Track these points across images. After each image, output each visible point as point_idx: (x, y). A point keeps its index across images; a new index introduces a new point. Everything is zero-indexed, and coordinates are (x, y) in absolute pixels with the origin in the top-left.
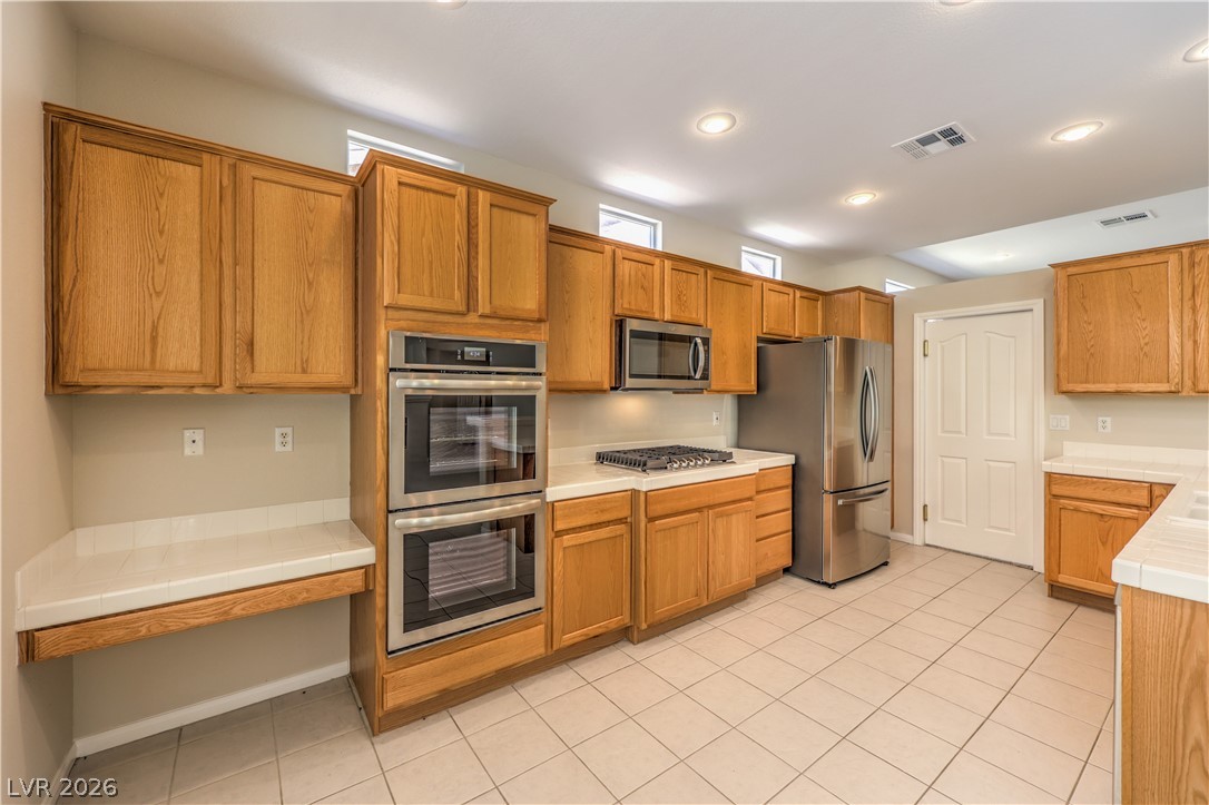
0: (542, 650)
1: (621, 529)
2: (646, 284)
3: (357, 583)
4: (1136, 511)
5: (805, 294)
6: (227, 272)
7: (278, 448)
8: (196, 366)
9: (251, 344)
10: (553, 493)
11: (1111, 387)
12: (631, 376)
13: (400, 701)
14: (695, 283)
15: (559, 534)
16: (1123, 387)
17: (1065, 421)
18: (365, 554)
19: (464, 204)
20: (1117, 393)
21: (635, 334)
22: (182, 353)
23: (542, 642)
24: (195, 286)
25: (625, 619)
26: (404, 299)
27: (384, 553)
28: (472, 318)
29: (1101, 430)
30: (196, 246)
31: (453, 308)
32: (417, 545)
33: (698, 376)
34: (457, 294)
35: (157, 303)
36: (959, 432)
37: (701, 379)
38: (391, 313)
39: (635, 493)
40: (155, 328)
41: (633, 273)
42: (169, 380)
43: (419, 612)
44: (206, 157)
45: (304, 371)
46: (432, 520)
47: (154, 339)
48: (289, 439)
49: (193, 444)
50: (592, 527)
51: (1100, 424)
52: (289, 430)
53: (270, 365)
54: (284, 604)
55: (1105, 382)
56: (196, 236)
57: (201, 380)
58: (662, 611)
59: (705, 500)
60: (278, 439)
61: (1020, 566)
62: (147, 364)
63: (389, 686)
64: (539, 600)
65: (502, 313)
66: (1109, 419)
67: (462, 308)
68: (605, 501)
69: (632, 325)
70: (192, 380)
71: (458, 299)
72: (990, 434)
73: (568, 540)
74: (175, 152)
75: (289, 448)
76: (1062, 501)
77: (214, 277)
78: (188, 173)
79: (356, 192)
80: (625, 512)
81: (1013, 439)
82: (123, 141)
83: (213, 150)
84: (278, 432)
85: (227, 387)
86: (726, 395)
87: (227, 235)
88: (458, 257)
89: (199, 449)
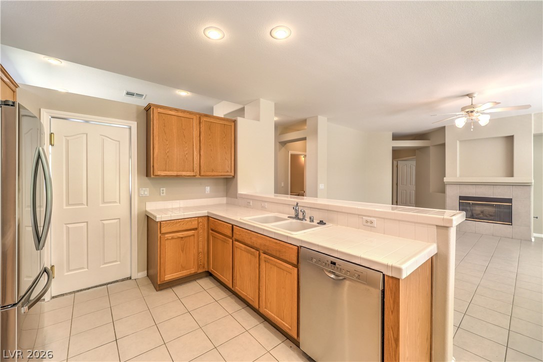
4: (193, 231)
11: (175, 173)
16: (179, 173)
17: (146, 192)
20: (177, 176)
29: (162, 194)
36: (82, 204)
51: (161, 192)
55: (173, 171)
61: (123, 280)
66: (164, 189)
72: (104, 202)
76: (166, 236)
81: (118, 204)
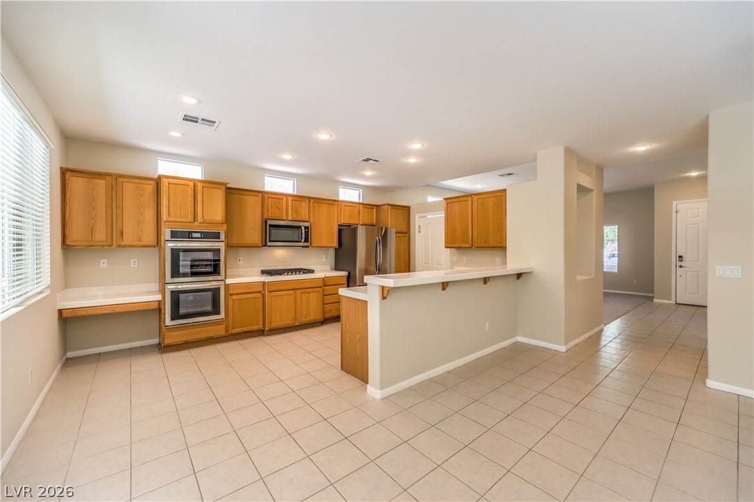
0: (224, 333)
1: (259, 295)
2: (279, 207)
3: (156, 306)
5: (365, 206)
6: (114, 211)
7: (133, 266)
8: (105, 239)
9: (122, 233)
10: (228, 281)
11: (457, 245)
12: (270, 241)
13: (170, 342)
14: (305, 204)
15: (231, 295)
16: (460, 245)
17: (455, 258)
18: (159, 297)
19: (193, 188)
21: (270, 226)
22: (101, 235)
23: (224, 330)
24: (104, 215)
25: (260, 326)
26: (170, 219)
27: (164, 297)
28: (196, 224)
29: (463, 262)
30: (104, 204)
31: (188, 220)
32: (175, 295)
33: (303, 241)
34: (190, 217)
35: (93, 221)
37: (305, 242)
38: (166, 223)
39: (264, 282)
40: (92, 229)
41: (273, 203)
42: (96, 244)
43: (176, 315)
44: (107, 177)
45: (140, 241)
46: (180, 287)
47: (92, 232)
48: (136, 263)
49: (104, 263)
50: (245, 293)
51: (463, 260)
52: (136, 260)
53: (128, 238)
54: (132, 310)
56: (105, 201)
57: (106, 244)
58: (275, 325)
59: (295, 287)
60: (132, 263)
62: (90, 239)
63: (166, 337)
64: (222, 315)
65: (207, 222)
66: (465, 258)
67: (193, 221)
68: (251, 285)
69: (270, 222)
70: (103, 244)
71: (190, 218)
73: (234, 297)
74: (98, 177)
75: (136, 266)
77: (110, 212)
78: (102, 182)
79: (157, 183)
80: (261, 289)
82: (82, 175)
83: (109, 175)
84: (132, 260)
85: (114, 245)
86: (330, 249)
87: (114, 200)
88: (190, 204)
89: (105, 265)
